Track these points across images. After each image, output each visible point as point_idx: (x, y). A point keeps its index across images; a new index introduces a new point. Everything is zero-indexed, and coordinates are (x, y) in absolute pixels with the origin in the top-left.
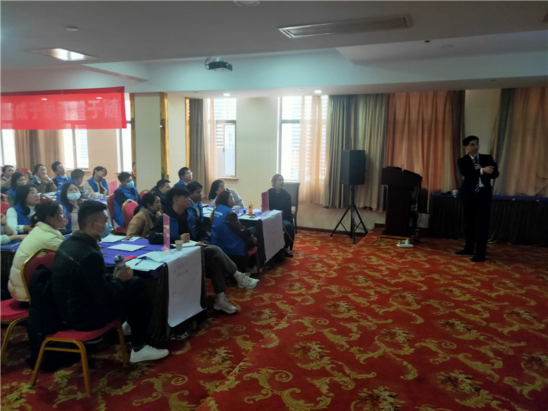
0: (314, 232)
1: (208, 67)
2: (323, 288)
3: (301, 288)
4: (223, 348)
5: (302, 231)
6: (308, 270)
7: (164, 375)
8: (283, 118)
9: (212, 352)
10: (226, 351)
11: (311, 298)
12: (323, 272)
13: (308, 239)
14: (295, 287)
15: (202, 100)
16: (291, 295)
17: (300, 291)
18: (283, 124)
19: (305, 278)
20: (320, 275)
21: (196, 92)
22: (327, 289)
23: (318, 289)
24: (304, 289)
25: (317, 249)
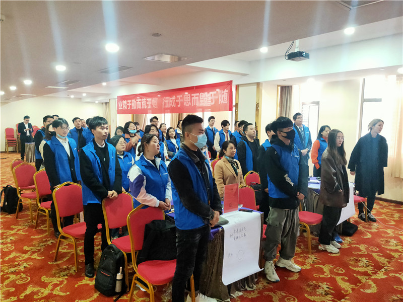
0: (393, 204)
1: (287, 58)
2: (390, 274)
3: (367, 266)
4: (325, 283)
5: (381, 202)
6: (379, 246)
7: (279, 292)
8: (365, 97)
9: (316, 285)
10: (327, 286)
11: (374, 285)
12: (397, 251)
13: (385, 211)
14: (361, 264)
15: (291, 86)
16: (355, 272)
17: (366, 269)
18: (364, 103)
19: (374, 255)
20: (393, 254)
21: (284, 80)
22: (395, 277)
23: (385, 274)
24: (370, 268)
25: (393, 223)
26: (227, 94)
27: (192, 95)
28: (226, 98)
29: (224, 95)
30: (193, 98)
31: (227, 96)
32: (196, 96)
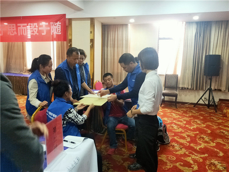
26: (60, 26)
27: (18, 25)
28: (60, 30)
29: (57, 27)
30: (19, 28)
31: (60, 28)
32: (23, 26)
